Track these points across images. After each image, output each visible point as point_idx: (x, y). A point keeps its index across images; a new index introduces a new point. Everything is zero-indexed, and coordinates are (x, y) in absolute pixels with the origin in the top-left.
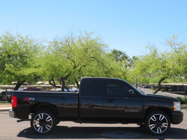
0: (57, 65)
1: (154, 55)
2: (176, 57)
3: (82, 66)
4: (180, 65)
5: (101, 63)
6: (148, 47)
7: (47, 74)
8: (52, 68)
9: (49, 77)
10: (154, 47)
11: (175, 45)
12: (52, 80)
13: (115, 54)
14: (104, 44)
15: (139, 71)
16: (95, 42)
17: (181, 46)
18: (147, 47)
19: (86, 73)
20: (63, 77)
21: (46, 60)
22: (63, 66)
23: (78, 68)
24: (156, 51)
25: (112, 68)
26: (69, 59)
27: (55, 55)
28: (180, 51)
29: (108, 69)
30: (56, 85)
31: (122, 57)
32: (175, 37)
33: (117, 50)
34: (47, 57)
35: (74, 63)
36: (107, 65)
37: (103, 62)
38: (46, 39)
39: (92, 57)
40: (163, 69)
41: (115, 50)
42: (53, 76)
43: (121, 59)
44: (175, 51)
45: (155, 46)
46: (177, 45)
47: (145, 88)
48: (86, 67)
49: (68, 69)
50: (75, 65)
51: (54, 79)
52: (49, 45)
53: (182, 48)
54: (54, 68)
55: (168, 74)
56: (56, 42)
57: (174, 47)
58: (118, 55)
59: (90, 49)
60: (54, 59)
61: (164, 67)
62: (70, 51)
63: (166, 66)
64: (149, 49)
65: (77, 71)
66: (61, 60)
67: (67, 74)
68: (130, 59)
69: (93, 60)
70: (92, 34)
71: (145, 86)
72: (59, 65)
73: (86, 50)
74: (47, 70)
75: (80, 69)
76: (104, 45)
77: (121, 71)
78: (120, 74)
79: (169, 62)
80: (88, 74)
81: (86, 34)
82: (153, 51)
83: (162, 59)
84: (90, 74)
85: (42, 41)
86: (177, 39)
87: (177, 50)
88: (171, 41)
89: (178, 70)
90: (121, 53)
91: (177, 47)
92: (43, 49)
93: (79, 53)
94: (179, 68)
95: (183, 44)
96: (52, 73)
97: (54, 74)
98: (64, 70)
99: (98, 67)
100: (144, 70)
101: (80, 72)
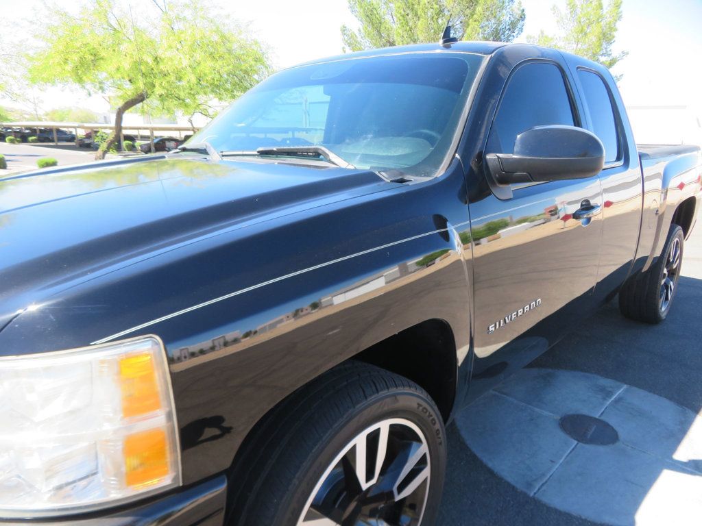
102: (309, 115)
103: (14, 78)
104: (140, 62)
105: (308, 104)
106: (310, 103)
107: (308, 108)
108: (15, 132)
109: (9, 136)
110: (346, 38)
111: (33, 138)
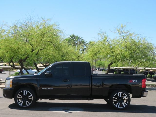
0: (15, 48)
1: (105, 41)
2: (123, 44)
3: (39, 50)
4: (126, 51)
5: (57, 47)
6: (100, 33)
7: (6, 56)
8: (11, 50)
9: (8, 59)
10: (105, 35)
11: (123, 33)
12: (12, 61)
13: (73, 39)
14: (60, 29)
15: (91, 55)
16: (51, 28)
17: (128, 34)
18: (98, 34)
19: (43, 55)
20: (22, 59)
21: (6, 43)
22: (22, 49)
23: (36, 51)
24: (106, 38)
25: (67, 52)
26: (28, 42)
27: (14, 38)
28: (127, 38)
29: (63, 52)
30: (16, 67)
31: (80, 42)
32: (123, 26)
33: (75, 36)
34: (7, 40)
35: (32, 46)
36: (62, 49)
37: (59, 47)
38: (7, 23)
39: (49, 42)
40: (111, 54)
41: (73, 35)
42: (13, 58)
43: (79, 43)
44: (123, 38)
45: (106, 33)
46: (125, 33)
47: (101, 70)
48: (43, 50)
49: (26, 51)
50: (33, 48)
51: (13, 61)
52: (9, 29)
53: (128, 36)
54: (13, 50)
55: (116, 58)
56: (16, 26)
57: (122, 35)
58: (76, 40)
59: (47, 34)
60: (13, 42)
61: (112, 52)
62: (28, 36)
63: (114, 51)
64: (100, 36)
65: (35, 54)
66: (20, 43)
67: (26, 56)
68: (87, 43)
69: (50, 45)
70: (48, 20)
71: (101, 69)
72: (18, 47)
73: (43, 35)
74: (6, 53)
75: (38, 52)
76: (60, 31)
77: (75, 54)
78: (74, 57)
79: (117, 48)
80: (45, 57)
81: (43, 20)
82: (104, 38)
83: (111, 45)
84: (46, 56)
85: (3, 25)
86: (125, 28)
87: (125, 37)
88: (120, 29)
89: (124, 55)
90: (78, 38)
91: (125, 35)
92: (3, 33)
93: (37, 38)
94: (126, 54)
95: (130, 32)
96: (12, 55)
97: (13, 56)
98: (23, 53)
99: (54, 50)
100: (96, 54)
101: (38, 55)
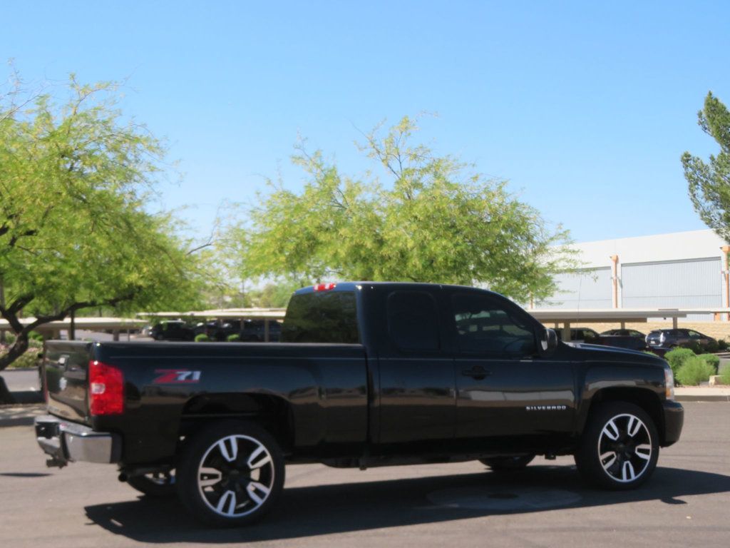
102: (622, 286)
103: (227, 265)
104: (359, 246)
105: (619, 265)
106: (622, 265)
107: (619, 275)
108: (210, 327)
109: (199, 333)
110: (690, 170)
111: (235, 336)
